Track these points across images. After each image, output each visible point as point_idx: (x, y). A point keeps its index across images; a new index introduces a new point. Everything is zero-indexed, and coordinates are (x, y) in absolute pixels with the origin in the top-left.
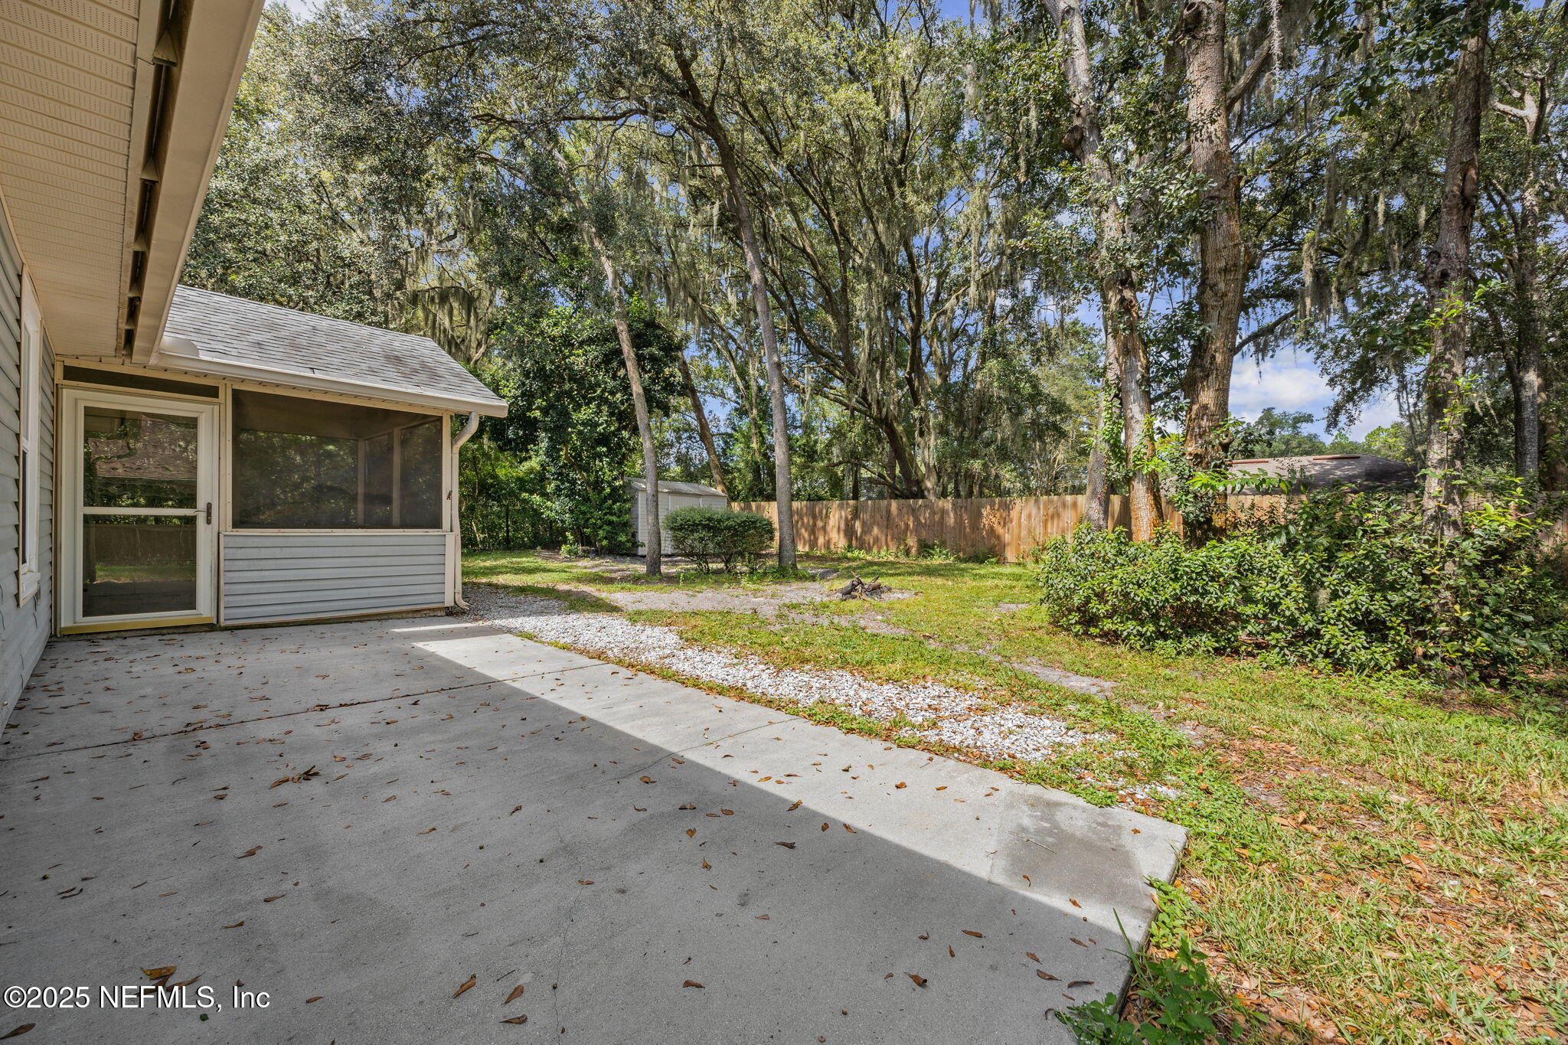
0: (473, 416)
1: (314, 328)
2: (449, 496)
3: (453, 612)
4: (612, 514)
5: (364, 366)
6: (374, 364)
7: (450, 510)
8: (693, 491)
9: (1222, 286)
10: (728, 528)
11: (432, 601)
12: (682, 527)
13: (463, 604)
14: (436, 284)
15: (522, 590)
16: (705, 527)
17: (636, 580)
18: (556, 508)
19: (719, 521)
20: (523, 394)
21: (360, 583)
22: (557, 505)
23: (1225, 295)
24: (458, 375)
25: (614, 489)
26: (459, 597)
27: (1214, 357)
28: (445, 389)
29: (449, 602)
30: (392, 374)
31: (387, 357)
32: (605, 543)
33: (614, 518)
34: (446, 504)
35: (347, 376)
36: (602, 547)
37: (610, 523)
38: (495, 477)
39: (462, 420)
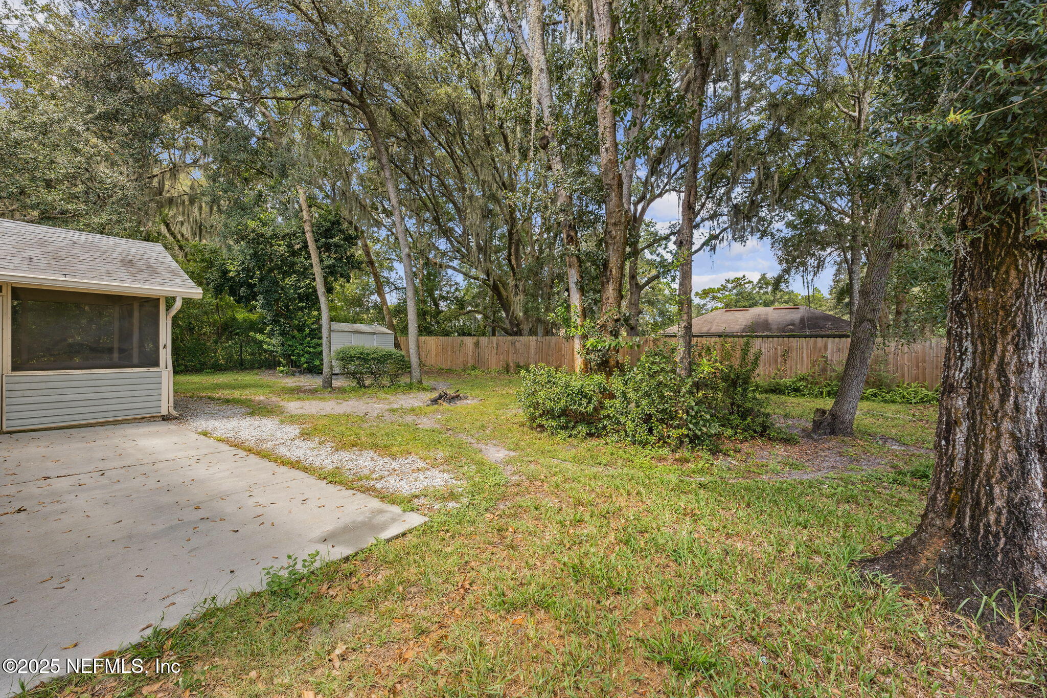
0: (178, 299)
1: (74, 242)
2: (165, 347)
3: (167, 418)
4: (310, 347)
5: (103, 270)
6: (111, 268)
7: (166, 355)
8: (370, 330)
9: (614, 232)
10: (374, 359)
11: (153, 412)
12: (346, 358)
13: (174, 413)
14: (187, 190)
15: (227, 401)
16: (359, 358)
17: (313, 392)
18: (272, 343)
19: (368, 355)
20: (243, 270)
21: (96, 402)
22: (274, 341)
23: (615, 238)
24: (173, 272)
25: (312, 330)
26: (171, 409)
27: (611, 271)
28: (160, 284)
29: (164, 412)
30: (122, 274)
31: (123, 262)
32: (305, 366)
33: (311, 350)
34: (162, 352)
35: (89, 278)
36: (304, 369)
37: (309, 353)
38: (234, 319)
39: (170, 301)
